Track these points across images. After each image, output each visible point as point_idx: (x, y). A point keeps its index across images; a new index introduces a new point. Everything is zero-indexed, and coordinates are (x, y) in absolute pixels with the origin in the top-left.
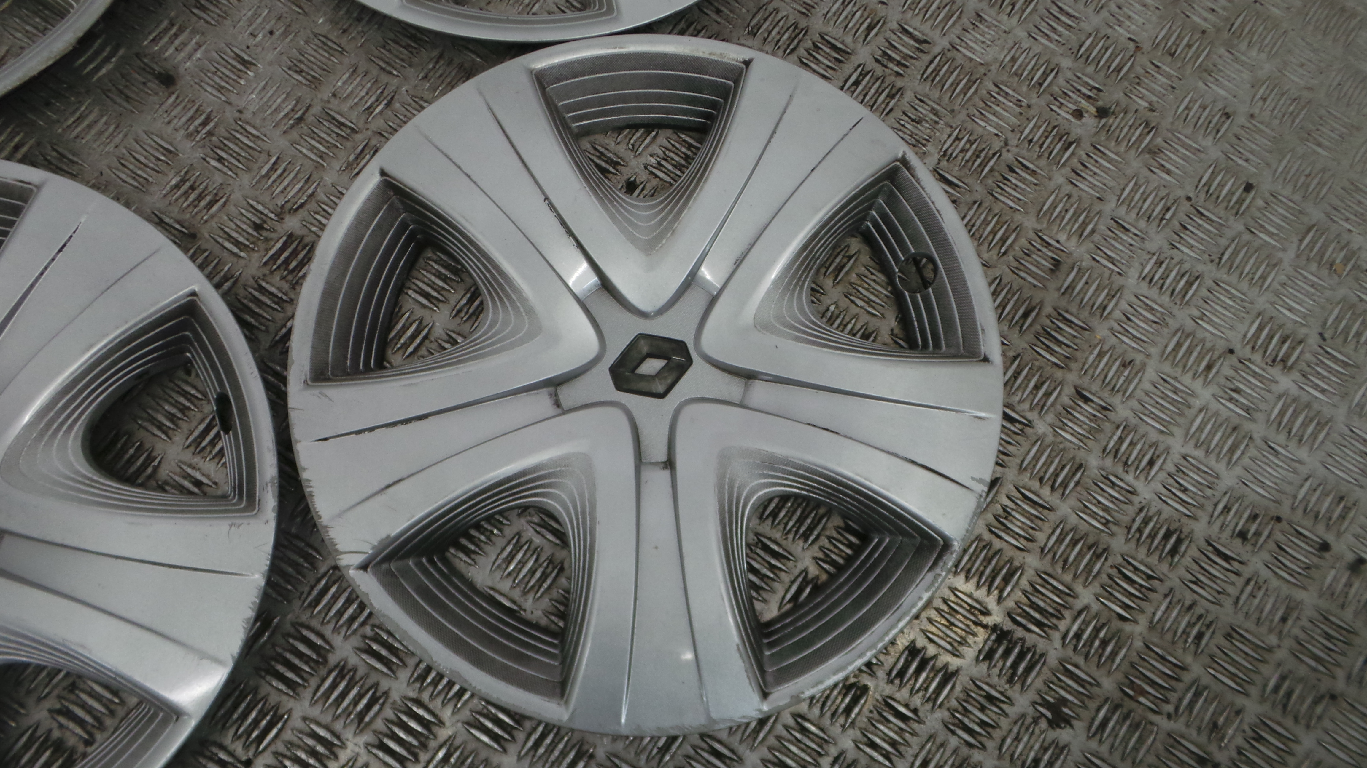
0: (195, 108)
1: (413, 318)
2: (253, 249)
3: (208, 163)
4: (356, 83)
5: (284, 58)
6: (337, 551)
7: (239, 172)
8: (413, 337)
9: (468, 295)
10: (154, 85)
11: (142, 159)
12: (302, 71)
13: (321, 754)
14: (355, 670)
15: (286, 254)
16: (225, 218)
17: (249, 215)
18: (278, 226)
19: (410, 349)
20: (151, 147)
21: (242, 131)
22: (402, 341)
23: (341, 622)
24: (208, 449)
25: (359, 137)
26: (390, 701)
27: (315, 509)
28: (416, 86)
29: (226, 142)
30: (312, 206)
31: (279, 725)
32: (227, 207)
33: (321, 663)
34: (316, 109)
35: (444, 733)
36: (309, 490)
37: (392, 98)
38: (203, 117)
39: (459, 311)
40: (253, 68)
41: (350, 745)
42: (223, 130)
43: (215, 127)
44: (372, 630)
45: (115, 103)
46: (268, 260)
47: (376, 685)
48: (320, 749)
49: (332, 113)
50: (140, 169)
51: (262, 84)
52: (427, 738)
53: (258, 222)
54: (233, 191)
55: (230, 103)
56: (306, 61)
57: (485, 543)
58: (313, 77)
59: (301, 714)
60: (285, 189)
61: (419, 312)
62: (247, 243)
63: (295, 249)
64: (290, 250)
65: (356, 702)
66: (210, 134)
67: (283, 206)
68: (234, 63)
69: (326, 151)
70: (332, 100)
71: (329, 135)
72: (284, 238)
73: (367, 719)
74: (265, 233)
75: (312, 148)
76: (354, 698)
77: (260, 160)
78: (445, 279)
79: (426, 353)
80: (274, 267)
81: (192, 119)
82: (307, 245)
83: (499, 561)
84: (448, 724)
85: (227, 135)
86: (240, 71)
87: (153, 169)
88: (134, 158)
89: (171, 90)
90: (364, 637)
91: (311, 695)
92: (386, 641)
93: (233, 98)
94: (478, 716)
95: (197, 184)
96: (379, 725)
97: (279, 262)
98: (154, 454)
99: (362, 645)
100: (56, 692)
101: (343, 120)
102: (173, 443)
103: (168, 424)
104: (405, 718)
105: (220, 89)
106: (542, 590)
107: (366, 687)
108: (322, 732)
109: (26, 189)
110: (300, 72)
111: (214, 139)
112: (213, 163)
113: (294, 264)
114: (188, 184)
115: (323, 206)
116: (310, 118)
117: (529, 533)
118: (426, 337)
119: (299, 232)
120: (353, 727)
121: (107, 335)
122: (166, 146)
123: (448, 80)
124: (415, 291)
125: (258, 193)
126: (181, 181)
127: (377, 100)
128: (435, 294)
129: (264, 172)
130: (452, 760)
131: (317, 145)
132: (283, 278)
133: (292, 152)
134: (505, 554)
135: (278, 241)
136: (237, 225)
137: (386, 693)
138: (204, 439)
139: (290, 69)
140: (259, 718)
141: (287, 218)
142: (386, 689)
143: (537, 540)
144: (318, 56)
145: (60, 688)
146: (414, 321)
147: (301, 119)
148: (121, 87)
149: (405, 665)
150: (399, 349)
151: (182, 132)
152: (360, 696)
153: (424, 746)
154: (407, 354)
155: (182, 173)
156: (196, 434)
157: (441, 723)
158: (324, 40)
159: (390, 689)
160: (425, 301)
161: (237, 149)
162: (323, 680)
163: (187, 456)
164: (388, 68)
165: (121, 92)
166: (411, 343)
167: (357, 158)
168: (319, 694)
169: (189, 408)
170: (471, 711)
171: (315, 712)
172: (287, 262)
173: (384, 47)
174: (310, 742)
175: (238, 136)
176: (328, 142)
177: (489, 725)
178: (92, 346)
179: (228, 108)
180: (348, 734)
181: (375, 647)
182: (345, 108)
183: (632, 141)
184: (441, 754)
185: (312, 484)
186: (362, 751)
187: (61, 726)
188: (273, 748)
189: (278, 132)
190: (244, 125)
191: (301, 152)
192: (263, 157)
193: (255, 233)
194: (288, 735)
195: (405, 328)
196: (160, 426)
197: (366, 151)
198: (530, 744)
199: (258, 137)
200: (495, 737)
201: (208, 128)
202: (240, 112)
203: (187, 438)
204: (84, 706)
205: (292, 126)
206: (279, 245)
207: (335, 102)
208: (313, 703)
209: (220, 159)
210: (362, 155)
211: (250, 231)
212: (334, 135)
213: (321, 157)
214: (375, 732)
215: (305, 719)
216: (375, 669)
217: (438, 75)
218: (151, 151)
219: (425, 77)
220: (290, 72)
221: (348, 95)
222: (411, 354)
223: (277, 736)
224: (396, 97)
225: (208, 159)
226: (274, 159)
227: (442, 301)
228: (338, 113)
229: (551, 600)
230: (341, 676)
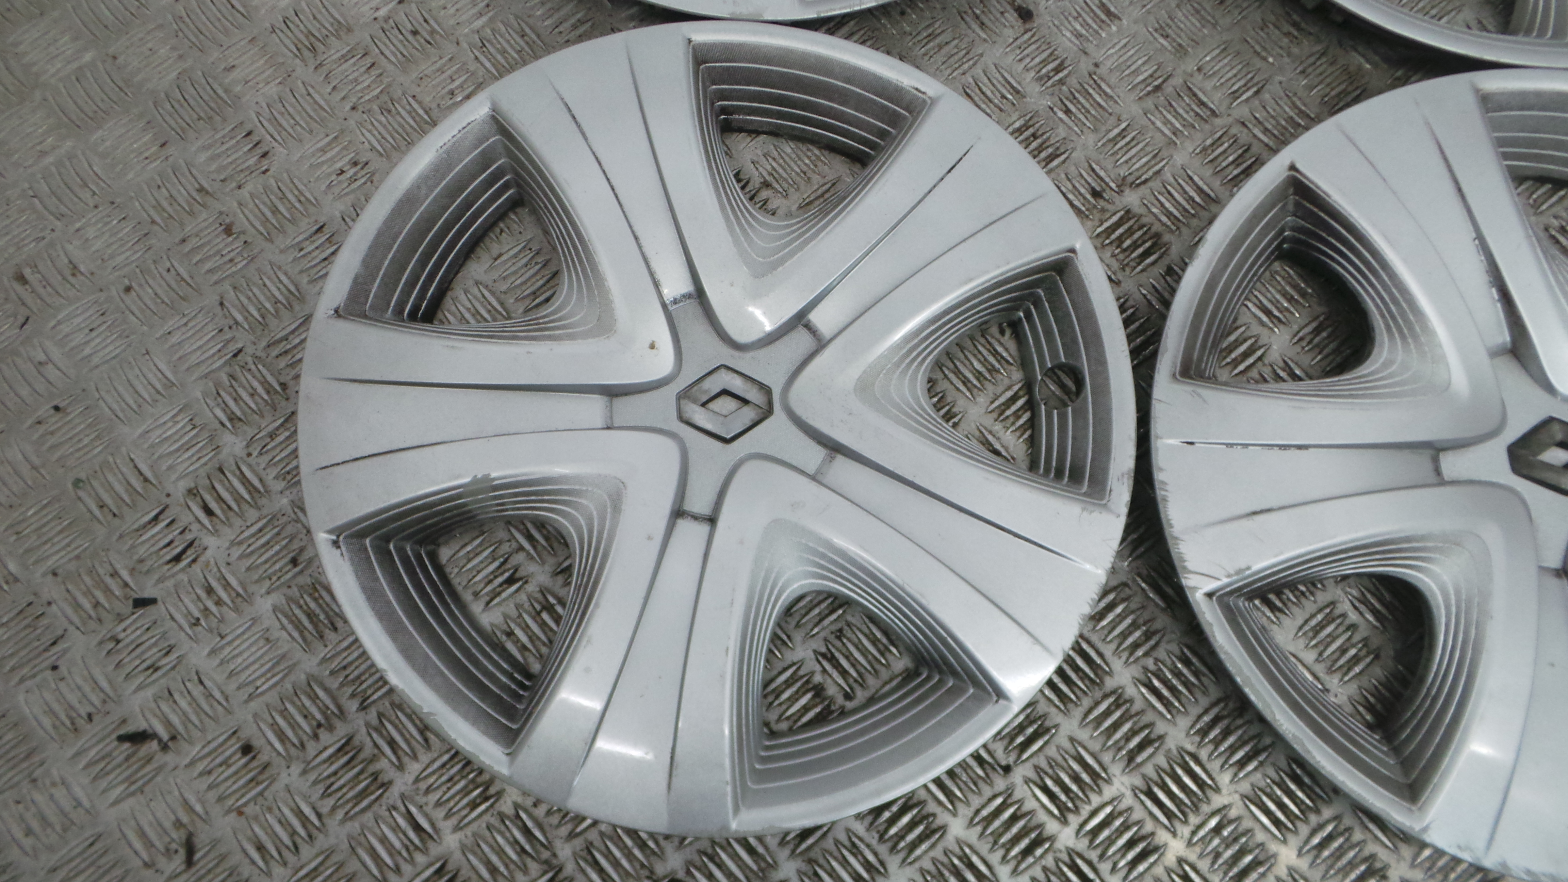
0: (1049, 51)
1: (1248, 334)
2: (1087, 217)
3: (1055, 113)
4: (1226, 61)
5: (1152, 18)
6: (1185, 568)
7: (1085, 130)
8: (1246, 355)
9: (1314, 325)
10: (1012, 17)
11: (989, 93)
12: (1167, 36)
13: (1086, 783)
14: (1131, 701)
15: (1120, 231)
16: (1063, 176)
17: (1089, 180)
18: (1116, 198)
19: (1241, 367)
20: (999, 82)
21: (1094, 86)
22: (1233, 356)
23: (1124, 646)
24: (1012, 419)
25: (1218, 121)
26: (1165, 747)
27: (1167, 516)
28: (1291, 79)
29: (1077, 95)
30: (1156, 184)
31: (1046, 738)
32: (1066, 165)
33: (1098, 684)
34: (1177, 81)
35: (1218, 801)
36: (1163, 493)
37: (1262, 87)
38: (1057, 62)
39: (1301, 339)
40: (1116, 22)
41: (1116, 782)
42: (1075, 81)
43: (1066, 76)
44: (1155, 664)
45: (970, 28)
46: (1102, 232)
47: (1150, 725)
48: (1085, 777)
49: (1195, 89)
50: (984, 103)
51: (1124, 41)
52: (1200, 800)
53: (1098, 189)
54: (1074, 149)
55: (1085, 53)
56: (1173, 27)
57: (1293, 603)
58: (1180, 45)
59: (1069, 733)
60: (1130, 159)
61: (1256, 329)
62: (1083, 209)
63: (1130, 228)
64: (1126, 226)
65: (1128, 738)
66: (1061, 82)
67: (1124, 178)
68: (1099, 12)
69: (1181, 128)
70: (1197, 73)
71: (1187, 112)
72: (1122, 213)
73: (1139, 759)
74: (1102, 203)
75: (1166, 122)
76: (1126, 734)
77: (1110, 122)
78: (1290, 300)
79: (1257, 376)
80: (1107, 241)
81: (1045, 62)
82: (1144, 226)
83: (1307, 628)
84: (1224, 791)
85: (1078, 87)
86: (1103, 22)
87: (996, 106)
88: (980, 89)
89: (1028, 26)
90: (1146, 669)
91: (1082, 715)
92: (1169, 680)
93: (1090, 48)
94: (1260, 793)
95: (1040, 133)
96: (1149, 770)
97: (1113, 237)
98: (955, 410)
99: (1142, 677)
100: (822, 634)
101: (1205, 99)
102: (976, 403)
103: (975, 382)
104: (1179, 771)
105: (1079, 36)
106: (1351, 674)
107: (1141, 724)
108: (1090, 760)
109: (918, 98)
110: (1166, 37)
111: (1064, 88)
112: (1061, 115)
113: (1128, 242)
114: (1031, 130)
115: (1169, 187)
116: (1168, 89)
117: (1345, 606)
118: (1260, 359)
119: (1137, 209)
120: (1123, 764)
121: (987, 272)
122: (1015, 85)
123: (1328, 80)
124: (1255, 304)
125: (1102, 156)
126: (1024, 125)
127: (1245, 85)
128: (1276, 313)
129: (1112, 134)
130: (1225, 833)
131: (1173, 120)
132: (1113, 256)
133: (1144, 121)
134: (1313, 622)
135: (1114, 214)
136: (1074, 186)
137: (1161, 738)
138: (1008, 407)
139: (1156, 30)
140: (1025, 724)
141: (1127, 191)
142: (1162, 733)
143: (1353, 617)
144: (1188, 24)
145: (827, 631)
146: (1250, 338)
147: (1158, 88)
148: (978, 12)
149: (1186, 713)
150: (1228, 364)
151: (1032, 74)
152: (1133, 733)
153: (1196, 808)
154: (1236, 371)
155: (1028, 118)
156: (1002, 400)
157: (1217, 790)
158: (1199, 7)
159: (1166, 734)
160: (1265, 318)
161: (1087, 105)
162: (1097, 704)
163: (988, 421)
164: (1264, 54)
165: (977, 17)
166: (1242, 361)
167: (1213, 144)
168: (1091, 717)
169: (998, 371)
170: (1252, 785)
171: (1083, 735)
172: (1120, 240)
173: (1262, 29)
174: (1076, 766)
175: (1091, 91)
176: (1185, 120)
177: (1272, 807)
178: (971, 280)
179: (1084, 58)
180: (1116, 769)
181: (1156, 683)
182: (1209, 85)
183: (1534, 196)
184: (1213, 823)
185: (1168, 488)
186: (1128, 793)
187: (824, 671)
188: (1035, 760)
189: (1133, 96)
190: (1099, 81)
191: (1153, 123)
192: (1112, 120)
193: (1092, 200)
194: (1052, 751)
195: (1237, 343)
196: (966, 382)
197: (1224, 139)
198: (1316, 840)
199: (1111, 97)
200: (1277, 822)
201: (1061, 75)
202: (1096, 65)
203: (992, 402)
204: (848, 657)
205: (1149, 93)
206: (1115, 219)
207: (1199, 77)
208: (1082, 724)
209: (1068, 112)
210: (1219, 143)
211: (1089, 197)
212: (1192, 114)
213: (1174, 134)
214: (1144, 776)
215: (1072, 740)
216: (1154, 707)
217: (1318, 71)
218: (999, 86)
219: (1303, 72)
220: (1156, 35)
221: (1214, 73)
222: (1241, 372)
223: (1041, 749)
224: (1267, 87)
225: (1055, 109)
226: (1123, 125)
227: (1284, 323)
228: (1200, 89)
229: (1360, 688)
230: (1117, 705)
